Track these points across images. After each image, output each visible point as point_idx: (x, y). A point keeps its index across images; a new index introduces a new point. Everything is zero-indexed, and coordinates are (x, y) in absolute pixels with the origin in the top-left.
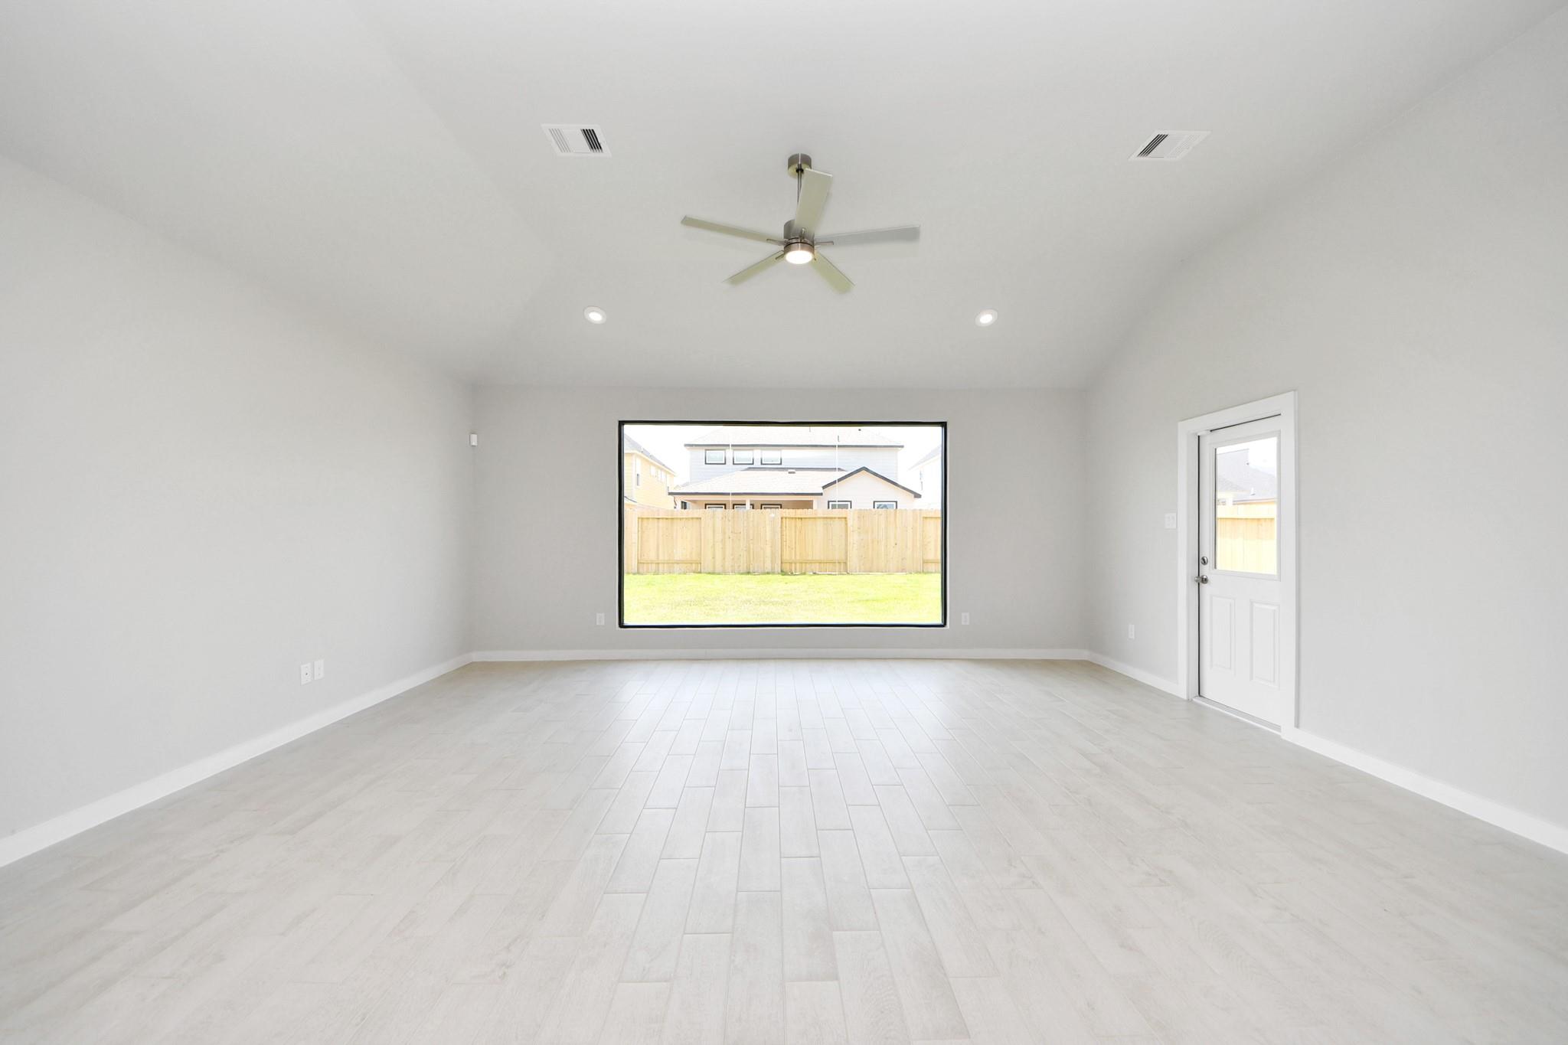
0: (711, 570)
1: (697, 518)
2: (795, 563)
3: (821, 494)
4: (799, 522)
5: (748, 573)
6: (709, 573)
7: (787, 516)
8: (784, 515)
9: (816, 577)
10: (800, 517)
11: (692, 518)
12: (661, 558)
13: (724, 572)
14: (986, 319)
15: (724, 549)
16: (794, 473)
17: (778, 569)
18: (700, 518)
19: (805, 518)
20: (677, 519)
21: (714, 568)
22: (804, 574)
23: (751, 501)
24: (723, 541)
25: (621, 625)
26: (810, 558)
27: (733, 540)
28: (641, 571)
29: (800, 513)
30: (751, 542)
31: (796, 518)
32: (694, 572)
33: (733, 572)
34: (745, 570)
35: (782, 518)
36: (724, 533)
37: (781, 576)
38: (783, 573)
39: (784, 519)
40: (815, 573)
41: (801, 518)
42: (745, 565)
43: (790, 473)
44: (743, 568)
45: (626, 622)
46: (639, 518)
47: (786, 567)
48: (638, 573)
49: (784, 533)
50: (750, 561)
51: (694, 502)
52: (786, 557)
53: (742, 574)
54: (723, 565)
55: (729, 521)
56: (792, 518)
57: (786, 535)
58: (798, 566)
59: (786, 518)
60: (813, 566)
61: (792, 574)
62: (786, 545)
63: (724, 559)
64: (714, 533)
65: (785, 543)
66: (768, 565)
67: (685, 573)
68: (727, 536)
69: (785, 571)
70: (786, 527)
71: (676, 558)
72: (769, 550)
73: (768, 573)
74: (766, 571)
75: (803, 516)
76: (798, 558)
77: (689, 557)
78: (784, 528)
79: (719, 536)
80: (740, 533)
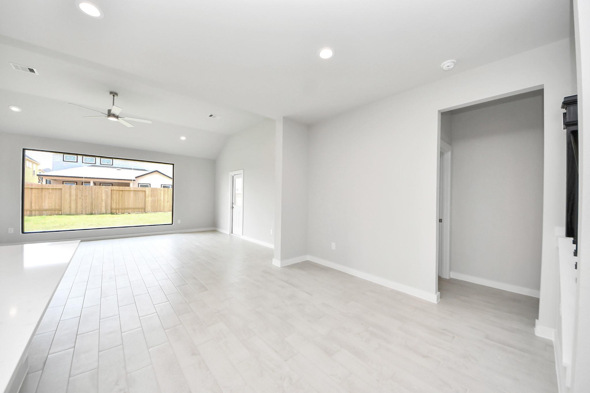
0: (68, 213)
1: (59, 189)
2: (119, 209)
3: (135, 180)
4: (121, 193)
5: (92, 214)
6: (67, 215)
7: (115, 189)
8: (113, 189)
9: (129, 214)
10: (122, 190)
11: (54, 188)
12: (33, 208)
13: (77, 214)
14: (183, 138)
15: (76, 203)
16: (120, 170)
17: (109, 211)
18: (61, 189)
20: (45, 188)
21: (70, 211)
22: (124, 213)
23: (93, 181)
24: (76, 200)
25: (23, 232)
26: (127, 207)
27: (82, 199)
29: (121, 188)
30: (94, 200)
31: (119, 190)
32: (57, 215)
34: (90, 213)
35: (111, 190)
36: (77, 196)
37: (110, 215)
38: (112, 213)
40: (129, 213)
41: (122, 191)
42: (90, 210)
43: (117, 170)
45: (25, 231)
47: (114, 211)
49: (113, 196)
50: (93, 209)
51: (55, 180)
52: (114, 206)
53: (88, 214)
54: (76, 211)
55: (80, 190)
56: (117, 190)
57: (114, 198)
58: (120, 210)
59: (114, 190)
60: (128, 210)
61: (117, 214)
62: (114, 202)
63: (76, 208)
64: (70, 196)
65: (113, 201)
66: (104, 210)
67: (51, 215)
68: (79, 197)
69: (113, 212)
70: (114, 194)
71: (44, 208)
72: (104, 204)
73: (103, 214)
74: (102, 213)
75: (123, 190)
76: (120, 207)
77: (53, 207)
78: (113, 194)
79: (73, 198)
80: (87, 196)
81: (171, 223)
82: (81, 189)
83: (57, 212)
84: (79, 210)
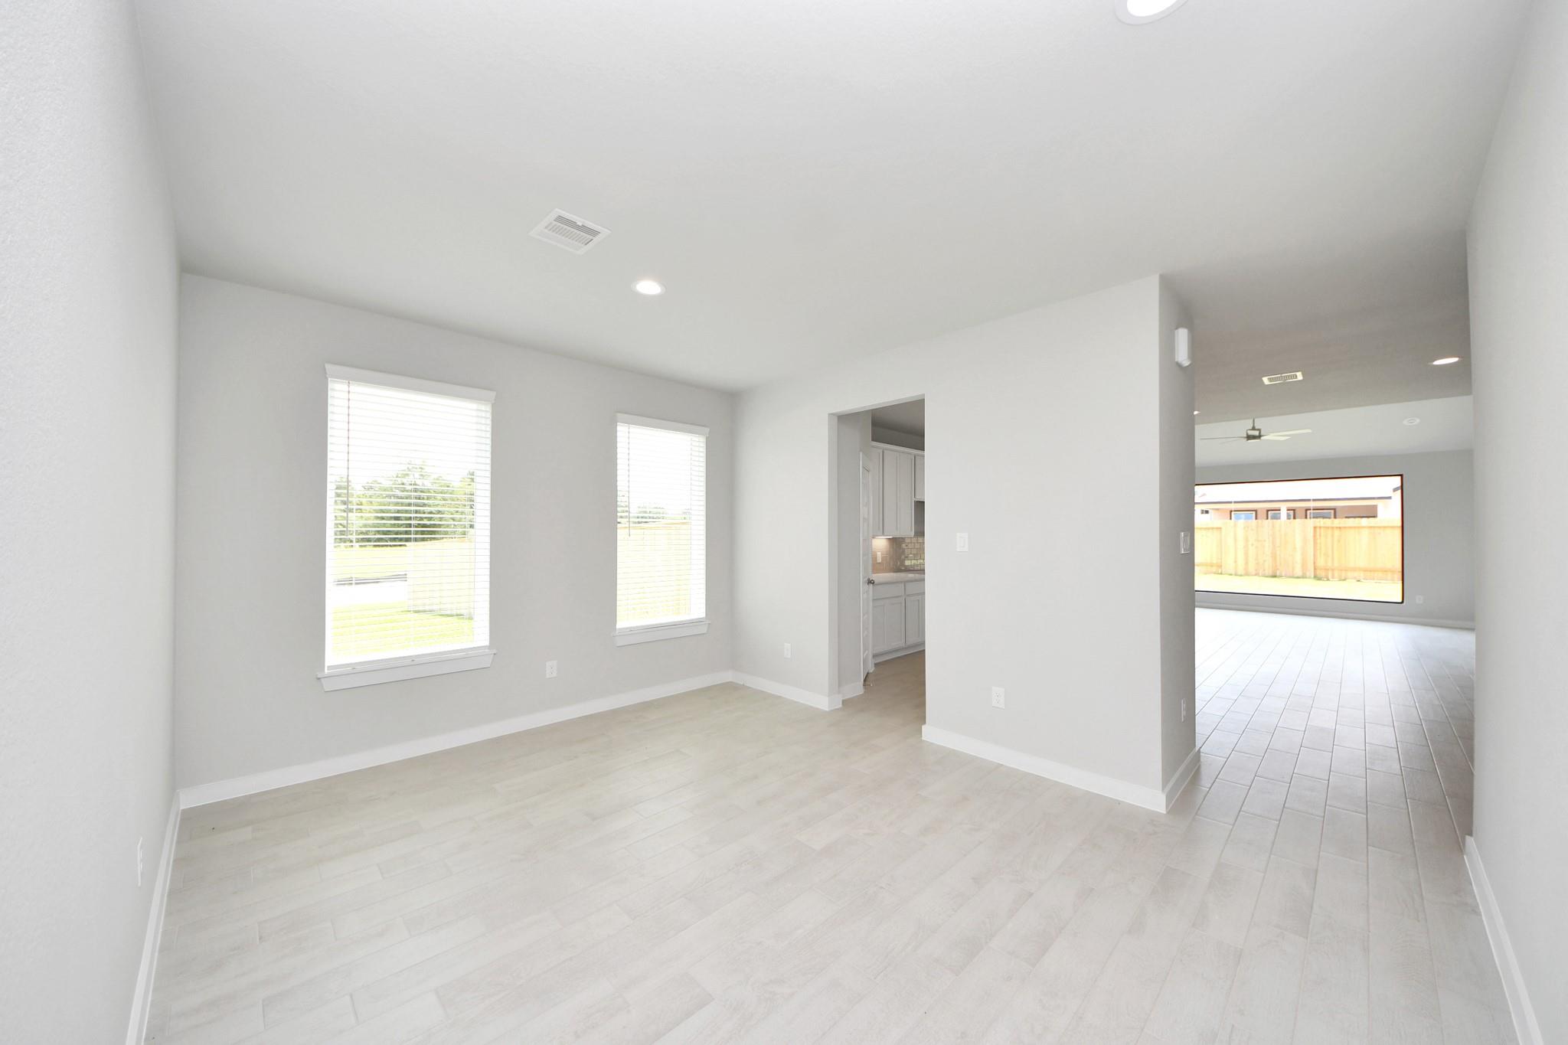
1: (1217, 528)
2: (1333, 570)
3: (1390, 498)
4: (1337, 533)
5: (1275, 576)
7: (1322, 525)
8: (1318, 525)
10: (1338, 526)
11: (1213, 528)
13: (1247, 574)
15: (1246, 554)
17: (1310, 573)
18: (1220, 528)
19: (1345, 527)
21: (1236, 569)
22: (1344, 580)
23: (1288, 508)
24: (1246, 547)
26: (1352, 567)
27: (1256, 547)
30: (1278, 549)
31: (1333, 528)
34: (1271, 574)
35: (1315, 528)
36: (1247, 540)
37: (1312, 582)
38: (1317, 577)
39: (1318, 530)
40: (1358, 581)
41: (1340, 528)
44: (1269, 572)
47: (1321, 573)
49: (1318, 541)
50: (1276, 566)
51: (1218, 509)
52: (1321, 562)
53: (1267, 577)
54: (1246, 569)
55: (1252, 529)
56: (1328, 528)
57: (1320, 544)
58: (1336, 574)
59: (1320, 527)
60: (1356, 574)
61: (1328, 580)
62: (1320, 553)
63: (1247, 563)
64: (1235, 540)
65: (1318, 551)
66: (1298, 572)
67: (1205, 573)
68: (1250, 543)
69: (1319, 576)
70: (1320, 536)
72: (1298, 557)
73: (1298, 578)
74: (1296, 576)
75: (1341, 526)
76: (1336, 564)
77: (1209, 561)
78: (1318, 537)
79: (1241, 544)
80: (1265, 540)
81: (1400, 601)
83: (1214, 569)
84: (1252, 568)
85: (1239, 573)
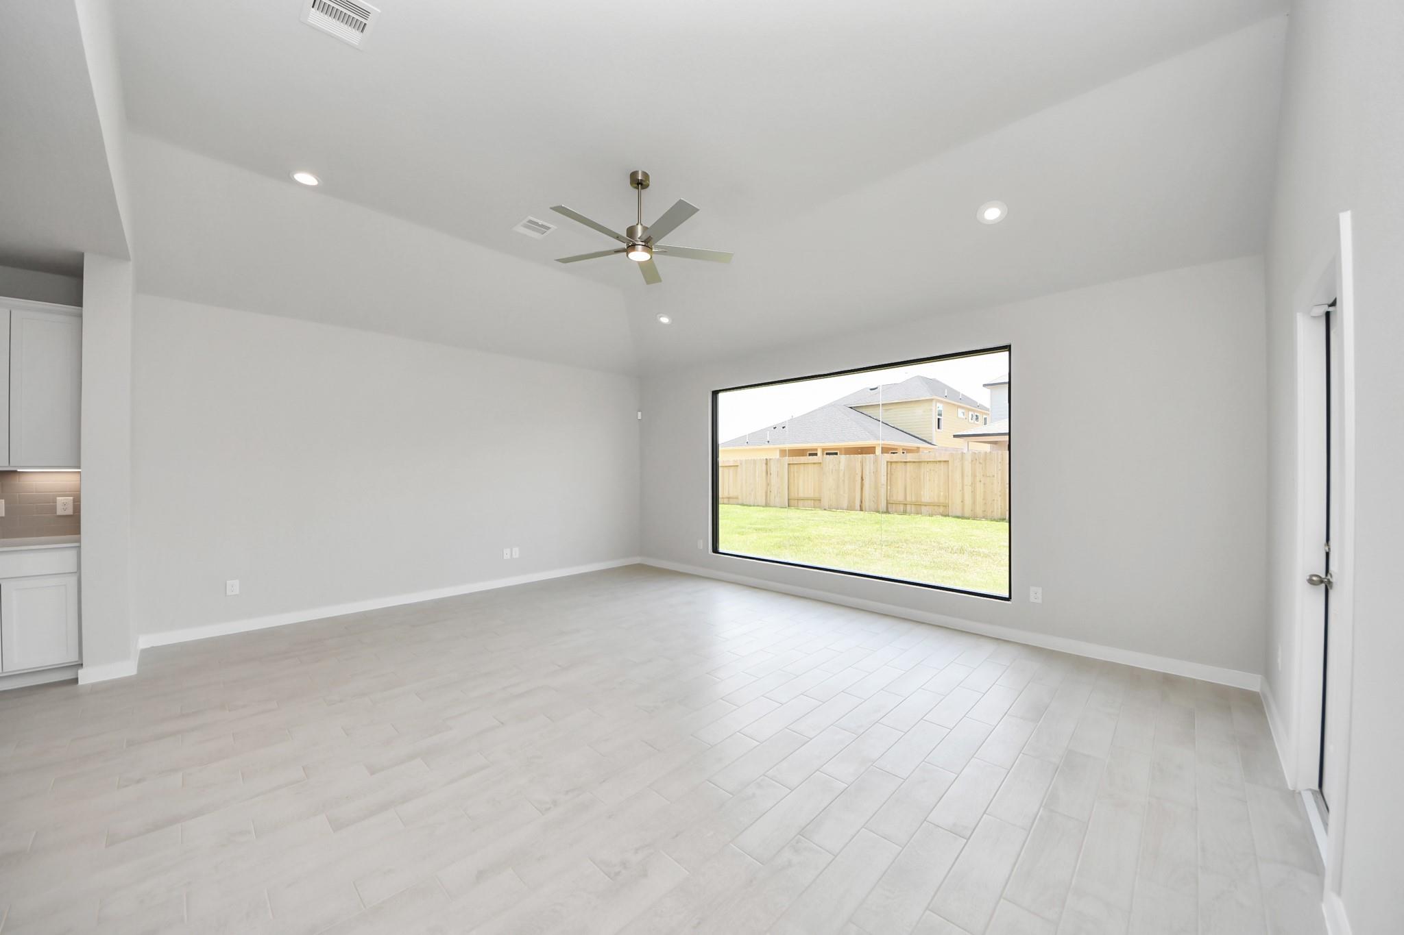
0: (959, 514)
1: (945, 461)
6: (958, 517)
11: (940, 462)
12: (909, 499)
13: (975, 518)
14: (992, 214)
15: (974, 492)
18: (948, 461)
20: (925, 462)
21: (963, 512)
24: (973, 484)
25: (715, 550)
27: (984, 484)
28: (890, 510)
32: (942, 515)
33: (985, 518)
36: (974, 476)
42: (1000, 510)
45: (721, 550)
46: (887, 462)
48: (887, 512)
53: (994, 520)
54: (974, 510)
55: (980, 463)
63: (974, 503)
64: (964, 475)
67: (931, 515)
68: (978, 479)
71: (923, 500)
77: (936, 500)
79: (968, 480)
80: (994, 476)
82: (981, 461)
83: (941, 510)
84: (979, 511)
85: (967, 515)
